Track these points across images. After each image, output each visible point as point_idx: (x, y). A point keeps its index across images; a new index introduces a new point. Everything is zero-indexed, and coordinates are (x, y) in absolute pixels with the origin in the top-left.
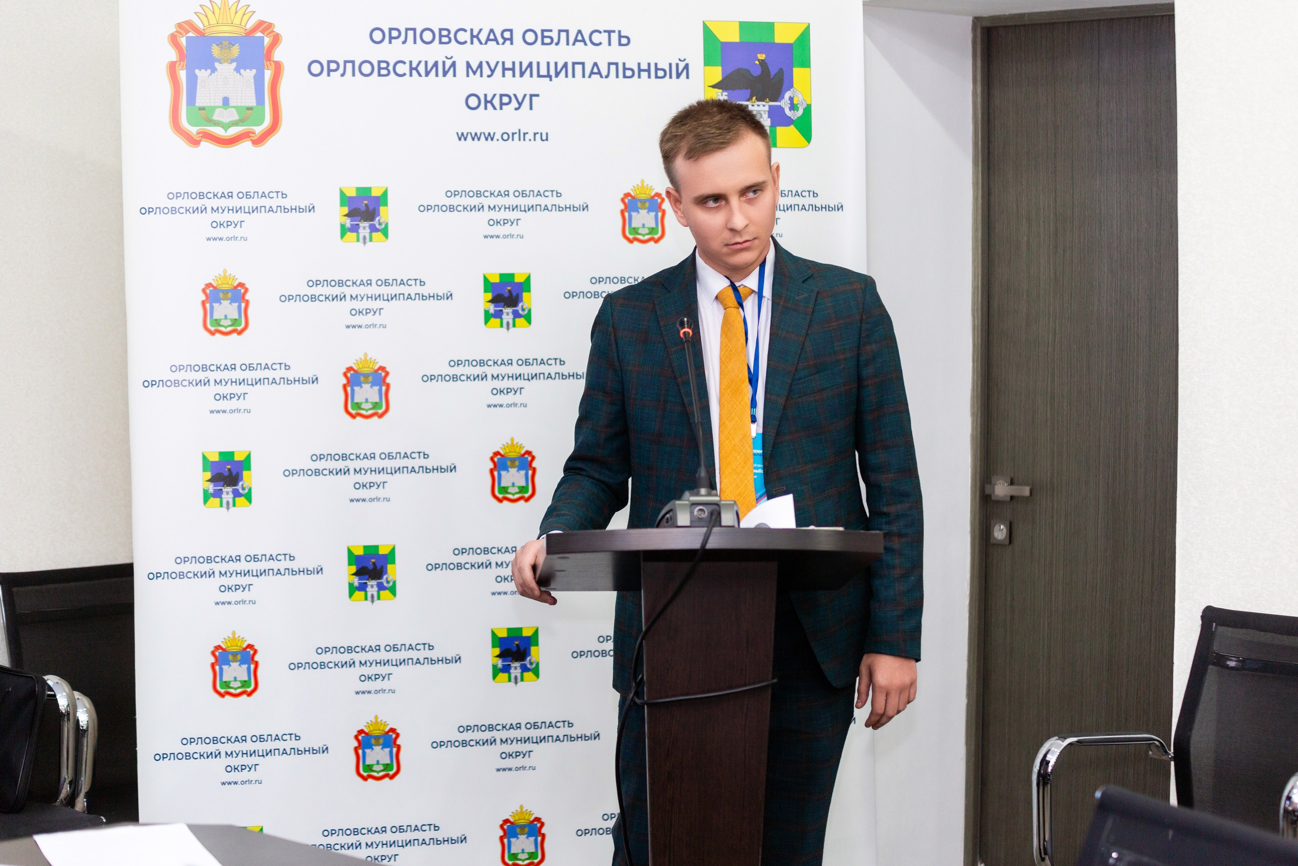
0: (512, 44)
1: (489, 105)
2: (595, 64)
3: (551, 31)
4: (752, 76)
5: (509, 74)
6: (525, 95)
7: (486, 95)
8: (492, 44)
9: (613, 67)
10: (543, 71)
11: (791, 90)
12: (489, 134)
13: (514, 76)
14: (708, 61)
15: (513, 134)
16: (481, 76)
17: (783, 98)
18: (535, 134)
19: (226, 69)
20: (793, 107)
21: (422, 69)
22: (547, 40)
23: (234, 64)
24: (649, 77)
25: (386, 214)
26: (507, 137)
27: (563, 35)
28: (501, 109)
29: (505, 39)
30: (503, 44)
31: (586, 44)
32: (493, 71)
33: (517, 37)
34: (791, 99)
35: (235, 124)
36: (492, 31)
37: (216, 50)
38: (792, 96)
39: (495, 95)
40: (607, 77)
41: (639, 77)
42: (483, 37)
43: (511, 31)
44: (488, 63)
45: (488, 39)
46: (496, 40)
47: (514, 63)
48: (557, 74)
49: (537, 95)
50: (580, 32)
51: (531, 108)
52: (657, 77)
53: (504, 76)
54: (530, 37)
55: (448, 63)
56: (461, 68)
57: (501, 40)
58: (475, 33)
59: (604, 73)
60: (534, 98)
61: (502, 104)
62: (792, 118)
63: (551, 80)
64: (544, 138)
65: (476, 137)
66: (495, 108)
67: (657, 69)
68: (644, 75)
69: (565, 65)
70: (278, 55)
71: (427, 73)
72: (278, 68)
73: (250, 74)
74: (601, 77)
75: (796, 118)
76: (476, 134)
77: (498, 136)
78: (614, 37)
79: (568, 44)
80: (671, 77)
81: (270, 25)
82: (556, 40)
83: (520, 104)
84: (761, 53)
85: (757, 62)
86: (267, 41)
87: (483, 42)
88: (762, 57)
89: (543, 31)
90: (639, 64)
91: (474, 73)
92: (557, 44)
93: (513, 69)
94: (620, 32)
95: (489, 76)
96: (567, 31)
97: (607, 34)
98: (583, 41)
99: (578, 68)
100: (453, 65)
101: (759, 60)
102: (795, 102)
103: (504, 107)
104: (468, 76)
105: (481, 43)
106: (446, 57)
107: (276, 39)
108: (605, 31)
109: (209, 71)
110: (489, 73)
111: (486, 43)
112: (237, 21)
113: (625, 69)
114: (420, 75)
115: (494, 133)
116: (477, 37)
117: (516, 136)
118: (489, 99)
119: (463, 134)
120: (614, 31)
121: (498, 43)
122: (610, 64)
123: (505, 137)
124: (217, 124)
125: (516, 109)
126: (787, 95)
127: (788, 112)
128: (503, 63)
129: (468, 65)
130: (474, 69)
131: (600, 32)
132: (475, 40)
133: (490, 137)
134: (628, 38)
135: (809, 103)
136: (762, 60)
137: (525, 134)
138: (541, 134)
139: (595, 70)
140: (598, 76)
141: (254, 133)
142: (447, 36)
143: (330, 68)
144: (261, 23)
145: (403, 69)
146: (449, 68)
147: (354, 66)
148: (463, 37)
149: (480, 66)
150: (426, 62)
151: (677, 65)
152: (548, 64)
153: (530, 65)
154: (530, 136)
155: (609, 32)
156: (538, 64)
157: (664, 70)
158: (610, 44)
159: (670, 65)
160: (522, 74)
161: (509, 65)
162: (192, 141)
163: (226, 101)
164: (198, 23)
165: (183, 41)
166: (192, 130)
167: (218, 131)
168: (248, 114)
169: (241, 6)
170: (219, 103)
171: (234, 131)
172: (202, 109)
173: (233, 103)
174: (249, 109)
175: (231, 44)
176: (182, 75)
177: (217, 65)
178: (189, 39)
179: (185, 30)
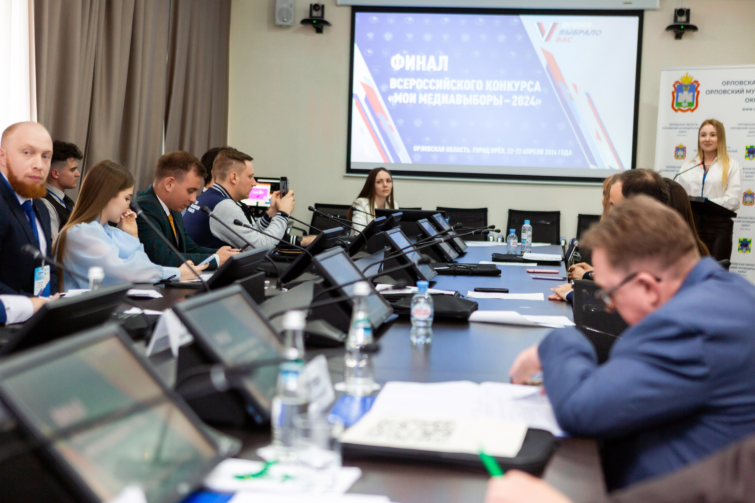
7: (751, 98)
12: (751, 109)
16: (750, 93)
19: (686, 93)
23: (688, 92)
42: (752, 83)
44: (752, 90)
55: (742, 90)
56: (745, 91)
70: (699, 89)
71: (736, 93)
72: (698, 92)
73: (691, 94)
76: (747, 109)
77: (753, 109)
81: (697, 81)
86: (696, 85)
95: (752, 93)
100: (743, 91)
104: (747, 93)
107: (699, 85)
109: (682, 94)
112: (689, 81)
114: (734, 93)
116: (750, 83)
119: (744, 109)
129: (747, 91)
141: (691, 109)
142: (742, 83)
143: (711, 92)
144: (695, 81)
145: (730, 92)
146: (742, 91)
147: (718, 92)
148: (746, 83)
149: (750, 91)
150: (736, 90)
162: (676, 111)
163: (685, 101)
164: (680, 81)
165: (676, 86)
166: (677, 108)
167: (683, 108)
168: (690, 104)
169: (691, 77)
170: (683, 102)
171: (686, 108)
172: (679, 103)
173: (687, 102)
174: (691, 103)
175: (687, 87)
176: (675, 94)
177: (684, 92)
178: (678, 85)
179: (677, 83)
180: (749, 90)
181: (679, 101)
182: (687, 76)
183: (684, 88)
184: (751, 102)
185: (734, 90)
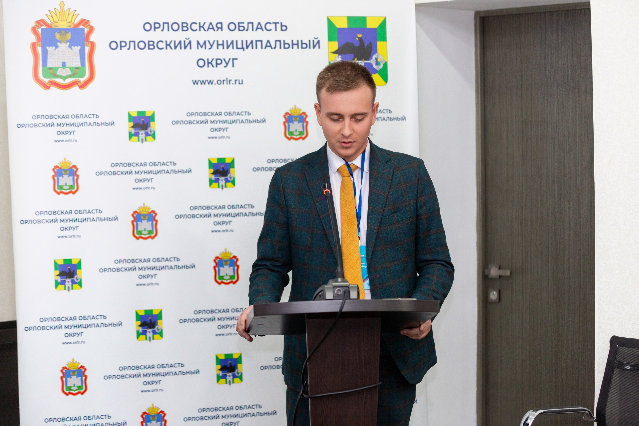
0: (222, 30)
1: (210, 65)
2: (268, 41)
3: (243, 23)
4: (355, 46)
5: (221, 47)
6: (230, 59)
7: (208, 59)
8: (211, 31)
9: (278, 43)
10: (240, 46)
11: (377, 54)
12: (210, 81)
13: (223, 48)
14: (330, 39)
15: (223, 81)
16: (205, 48)
17: (372, 58)
18: (236, 80)
19: (64, 46)
20: (377, 63)
21: (172, 45)
22: (242, 28)
23: (68, 44)
24: (298, 48)
25: (155, 126)
26: (220, 82)
27: (250, 25)
28: (217, 66)
29: (218, 28)
30: (217, 30)
31: (263, 30)
32: (212, 46)
33: (225, 27)
34: (376, 59)
35: (69, 77)
36: (211, 23)
37: (58, 36)
38: (377, 57)
39: (213, 59)
40: (275, 48)
41: (293, 48)
42: (206, 27)
43: (221, 23)
44: (209, 41)
45: (209, 28)
46: (213, 28)
47: (223, 41)
48: (247, 47)
49: (236, 59)
50: (259, 23)
51: (233, 66)
52: (302, 48)
53: (218, 48)
54: (232, 27)
55: (187, 42)
57: (216, 29)
58: (202, 25)
59: (273, 46)
60: (235, 61)
61: (217, 64)
62: (377, 69)
63: (244, 50)
64: (241, 82)
65: (203, 82)
66: (213, 66)
67: (302, 44)
68: (295, 47)
69: (252, 42)
70: (93, 38)
71: (176, 47)
72: (93, 45)
73: (77, 49)
74: (272, 48)
75: (379, 69)
76: (203, 81)
77: (215, 82)
78: (279, 26)
79: (253, 30)
80: (310, 48)
81: (88, 22)
82: (246, 28)
83: (227, 64)
84: (359, 33)
85: (357, 39)
86: (86, 30)
87: (206, 29)
88: (360, 36)
89: (239, 23)
90: (292, 41)
91: (202, 47)
92: (247, 30)
93: (223, 45)
94: (281, 23)
95: (210, 49)
96: (252, 23)
97: (274, 25)
98: (261, 28)
99: (259, 44)
100: (190, 42)
101: (358, 38)
102: (379, 60)
104: (198, 48)
105: (205, 30)
106: (186, 39)
107: (91, 29)
108: (273, 23)
109: (54, 47)
110: (210, 47)
111: (208, 30)
112: (69, 19)
113: (285, 44)
114: (171, 49)
115: (213, 81)
116: (203, 27)
117: (225, 82)
118: (210, 61)
119: (196, 81)
120: (278, 23)
121: (214, 30)
122: (276, 41)
123: (219, 82)
124: (59, 77)
125: (225, 67)
126: (374, 57)
127: (375, 66)
128: (217, 41)
129: (198, 43)
131: (270, 23)
132: (202, 29)
133: (211, 82)
134: (286, 26)
135: (386, 61)
136: (360, 38)
137: (230, 81)
138: (239, 80)
139: (268, 45)
140: (270, 48)
141: (80, 82)
142: (186, 27)
143: (121, 45)
144: (83, 20)
145: (162, 45)
146: (187, 45)
147: (135, 44)
148: (195, 27)
149: (205, 43)
150: (175, 41)
151: (313, 41)
152: (242, 41)
153: (232, 42)
154: (233, 82)
155: (276, 23)
156: (237, 41)
157: (306, 44)
158: (276, 30)
159: (310, 41)
160: (228, 47)
161: (220, 42)
162: (46, 86)
163: (64, 64)
164: (48, 22)
165: (39, 31)
166: (45, 80)
167: (60, 81)
168: (77, 72)
169: (71, 11)
170: (60, 65)
171: (69, 81)
172: (50, 68)
173: (68, 65)
174: (77, 68)
175: (66, 33)
176: (39, 50)
177: (59, 44)
178: (42, 30)
179: (42, 26)
180: (202, 44)
181: (50, 64)
182: (62, 10)
184: (208, 66)
185: (171, 41)
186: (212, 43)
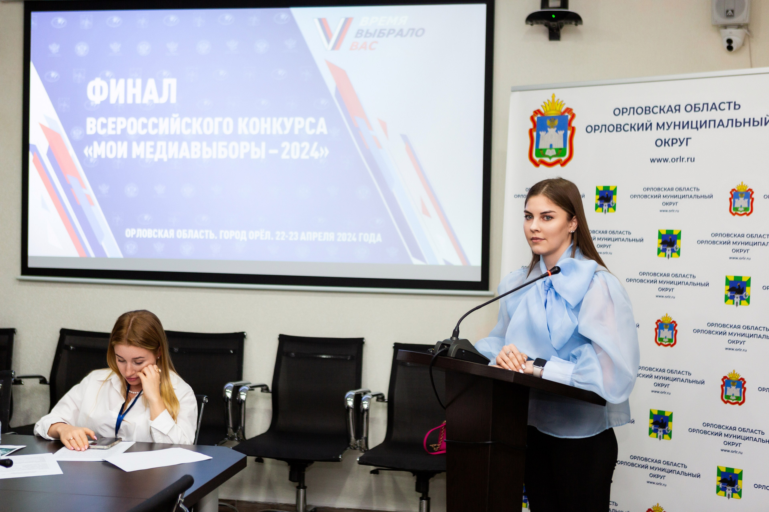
0: (679, 112)
1: (666, 144)
2: (721, 121)
3: (699, 104)
5: (677, 128)
6: (684, 139)
7: (665, 140)
8: (670, 113)
9: (730, 122)
10: (694, 126)
12: (666, 159)
13: (679, 128)
15: (677, 159)
16: (664, 129)
18: (688, 159)
19: (552, 131)
21: (636, 127)
22: (697, 109)
23: (556, 129)
24: (749, 125)
25: (616, 199)
26: (674, 160)
27: (705, 106)
28: (672, 145)
29: (676, 110)
30: (675, 112)
31: (716, 110)
32: (669, 127)
33: (683, 108)
35: (554, 156)
36: (670, 106)
39: (669, 139)
40: (727, 127)
41: (744, 125)
42: (666, 110)
43: (679, 106)
44: (667, 123)
45: (668, 110)
46: (672, 111)
47: (680, 122)
48: (701, 127)
49: (690, 138)
50: (714, 104)
51: (687, 144)
52: (753, 125)
53: (674, 128)
54: (689, 108)
55: (648, 124)
56: (654, 126)
57: (674, 110)
58: (662, 108)
59: (725, 124)
60: (689, 140)
61: (672, 144)
63: (698, 130)
64: (692, 160)
65: (659, 160)
66: (669, 145)
67: (754, 121)
68: (747, 124)
69: (706, 122)
70: (573, 124)
71: (638, 129)
72: (573, 129)
73: (561, 133)
74: (724, 126)
76: (659, 159)
77: (670, 160)
78: (732, 105)
79: (707, 110)
80: (761, 125)
81: (571, 110)
82: (701, 109)
83: (681, 143)
86: (569, 117)
89: (695, 105)
90: (744, 119)
91: (660, 128)
92: (702, 111)
93: (679, 125)
94: (735, 102)
95: (667, 129)
96: (707, 104)
97: (728, 104)
98: (716, 108)
99: (712, 123)
100: (651, 124)
103: (674, 145)
104: (657, 129)
105: (664, 112)
106: (648, 121)
107: (573, 116)
109: (545, 132)
111: (667, 112)
112: (558, 109)
113: (736, 122)
114: (635, 130)
115: (668, 159)
116: (663, 110)
117: (679, 160)
118: (667, 141)
119: (653, 159)
120: (732, 102)
121: (672, 112)
123: (673, 160)
124: (547, 156)
125: (680, 146)
128: (675, 123)
129: (658, 124)
130: (661, 126)
131: (724, 103)
133: (666, 160)
134: (739, 105)
137: (683, 159)
138: (691, 158)
139: (721, 124)
140: (722, 127)
141: (561, 160)
142: (649, 110)
143: (595, 128)
144: (568, 109)
145: (627, 128)
146: (648, 127)
147: (606, 128)
148: (656, 110)
149: (663, 124)
150: (638, 124)
151: (766, 118)
152: (697, 122)
153: (688, 123)
154: (685, 159)
155: (729, 103)
156: (692, 122)
157: (758, 122)
158: (729, 109)
159: (762, 118)
160: (683, 127)
161: (677, 123)
162: (537, 164)
163: (551, 146)
164: (543, 111)
165: (536, 119)
166: (537, 159)
167: (547, 160)
168: (560, 152)
169: (560, 101)
170: (548, 147)
171: (554, 160)
172: (541, 150)
173: (554, 147)
174: (560, 149)
175: (555, 119)
176: (535, 134)
177: (549, 129)
178: (538, 118)
179: (537, 114)
180: (661, 125)
181: (541, 146)
182: (553, 100)
183: (548, 122)
184: (665, 145)
185: (635, 124)
186: (669, 125)
